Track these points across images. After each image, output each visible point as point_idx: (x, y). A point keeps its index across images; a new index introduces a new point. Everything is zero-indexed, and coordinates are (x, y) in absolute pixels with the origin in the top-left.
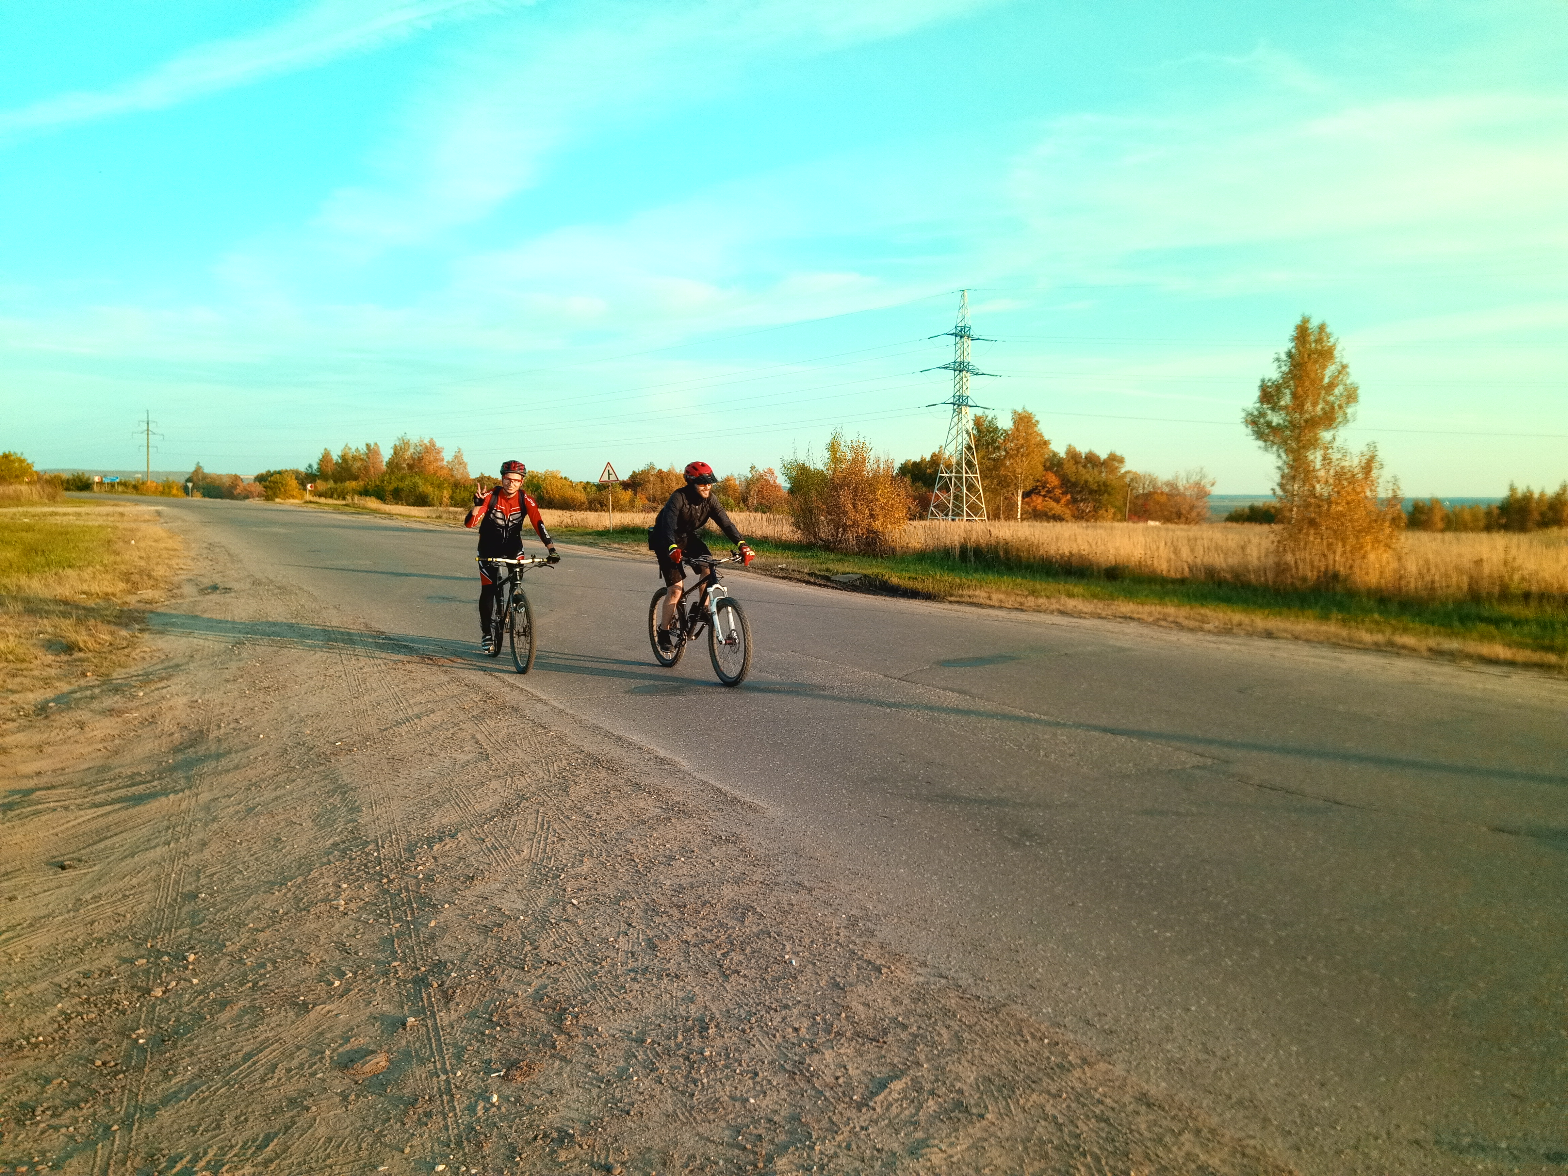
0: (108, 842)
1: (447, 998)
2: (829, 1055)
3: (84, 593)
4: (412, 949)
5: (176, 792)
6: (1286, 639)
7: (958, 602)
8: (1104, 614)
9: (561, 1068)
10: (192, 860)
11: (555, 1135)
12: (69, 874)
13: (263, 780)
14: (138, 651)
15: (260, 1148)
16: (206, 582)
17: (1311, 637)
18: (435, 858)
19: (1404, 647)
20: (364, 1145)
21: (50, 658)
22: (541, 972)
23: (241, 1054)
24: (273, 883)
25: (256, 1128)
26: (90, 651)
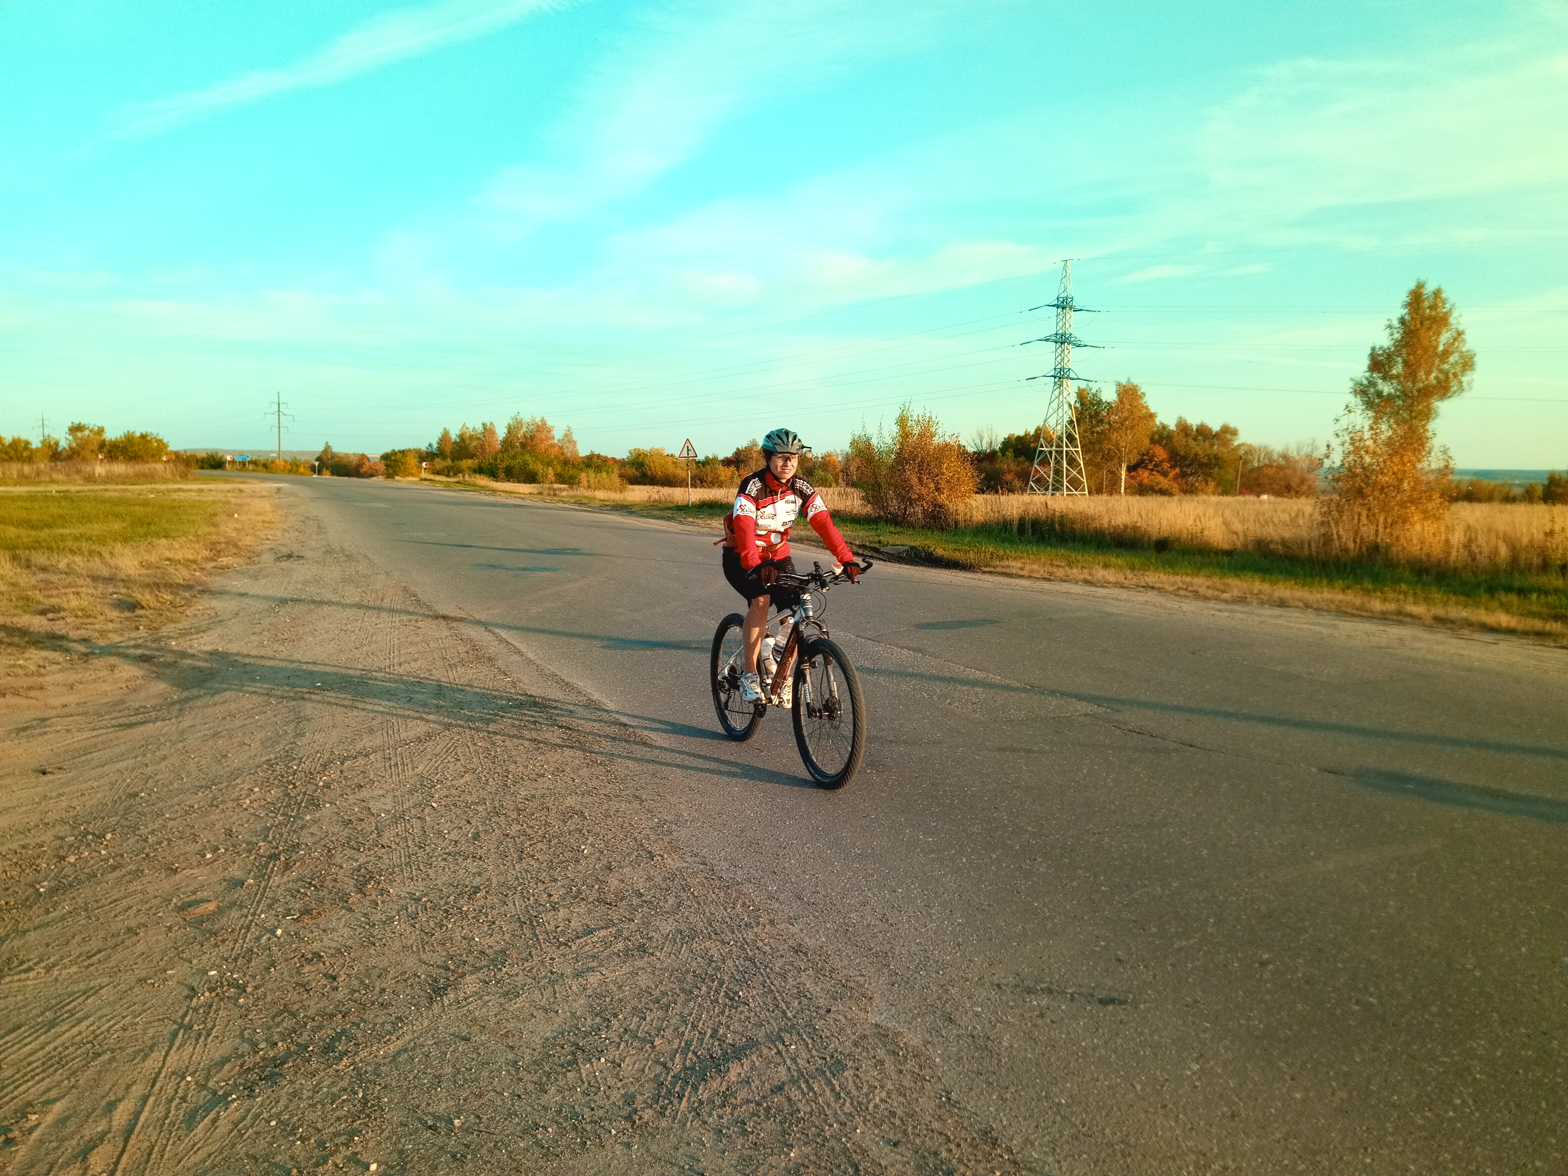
0: (89, 756)
1: (287, 867)
2: (562, 913)
3: (168, 559)
4: (281, 835)
5: (164, 720)
6: (1297, 607)
7: (990, 573)
8: (1127, 583)
9: (344, 915)
10: (149, 771)
11: (310, 956)
12: (49, 777)
13: (240, 712)
14: (192, 609)
15: (89, 958)
16: (285, 551)
17: (1323, 605)
18: (342, 772)
19: (1411, 615)
20: (166, 958)
21: (115, 614)
22: (372, 852)
23: (109, 900)
24: (202, 787)
25: (94, 944)
26: (151, 608)
